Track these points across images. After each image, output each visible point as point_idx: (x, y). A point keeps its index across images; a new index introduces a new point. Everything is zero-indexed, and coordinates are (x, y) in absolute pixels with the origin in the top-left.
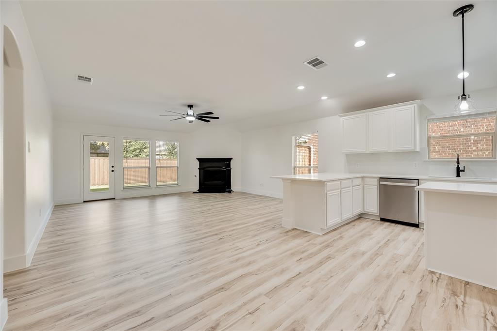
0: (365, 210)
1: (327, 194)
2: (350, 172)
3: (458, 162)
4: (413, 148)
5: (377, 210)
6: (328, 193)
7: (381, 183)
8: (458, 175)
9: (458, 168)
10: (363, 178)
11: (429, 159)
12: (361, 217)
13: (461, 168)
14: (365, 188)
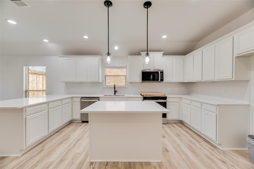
0: (74, 118)
1: (27, 119)
2: (68, 94)
3: (115, 88)
4: (98, 80)
5: (80, 117)
6: (28, 117)
7: (82, 100)
8: (115, 94)
9: (115, 90)
10: (72, 98)
11: (105, 86)
12: (71, 122)
13: (116, 91)
14: (73, 104)
